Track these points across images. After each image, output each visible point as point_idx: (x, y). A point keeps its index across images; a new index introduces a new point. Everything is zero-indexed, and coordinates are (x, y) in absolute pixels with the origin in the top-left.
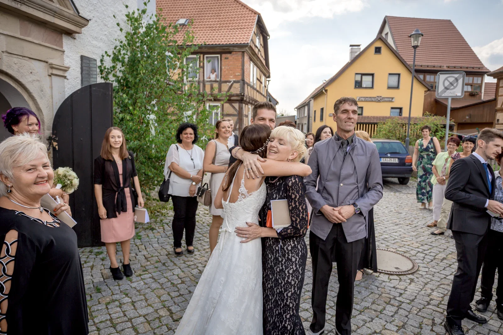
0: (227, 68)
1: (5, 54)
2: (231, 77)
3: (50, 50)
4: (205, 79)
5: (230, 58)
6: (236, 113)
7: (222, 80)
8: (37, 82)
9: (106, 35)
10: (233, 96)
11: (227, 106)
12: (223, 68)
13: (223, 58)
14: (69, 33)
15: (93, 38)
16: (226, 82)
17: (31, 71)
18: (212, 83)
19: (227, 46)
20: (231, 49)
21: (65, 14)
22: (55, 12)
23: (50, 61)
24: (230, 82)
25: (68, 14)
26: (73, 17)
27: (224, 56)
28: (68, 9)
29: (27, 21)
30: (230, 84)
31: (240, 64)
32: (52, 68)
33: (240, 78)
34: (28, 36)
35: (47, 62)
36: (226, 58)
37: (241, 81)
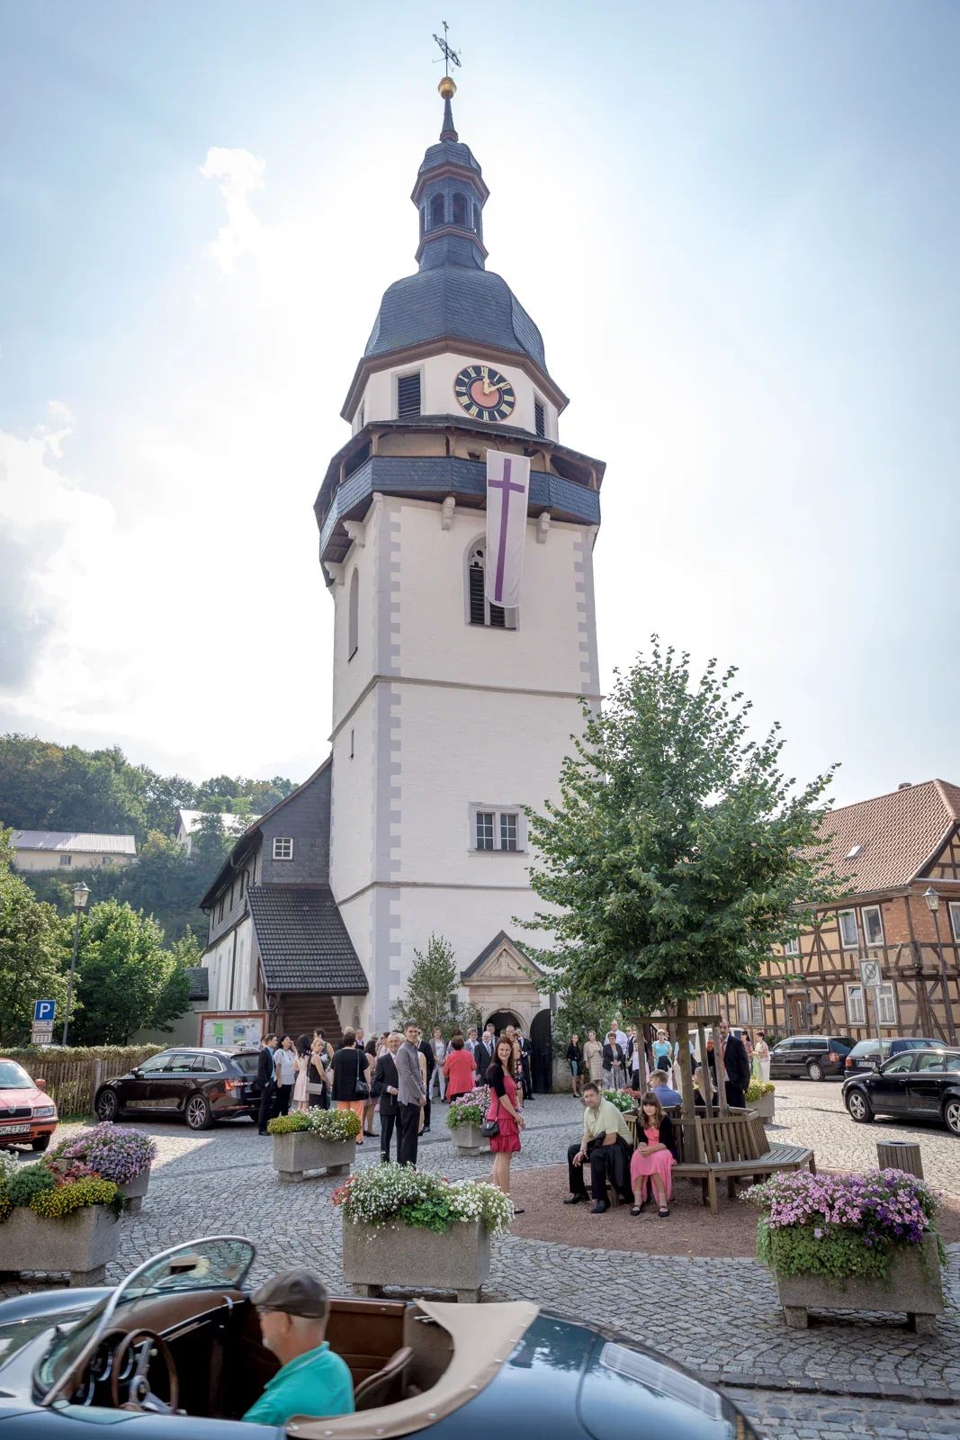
0: (891, 924)
2: (898, 938)
4: (867, 944)
5: (892, 909)
6: (913, 998)
7: (888, 944)
10: (906, 969)
11: (901, 985)
12: (885, 924)
13: (883, 911)
16: (892, 947)
18: (876, 950)
19: (884, 891)
20: (890, 895)
24: (896, 946)
27: (883, 905)
30: (897, 950)
31: (905, 917)
33: (908, 940)
36: (887, 910)
37: (911, 945)
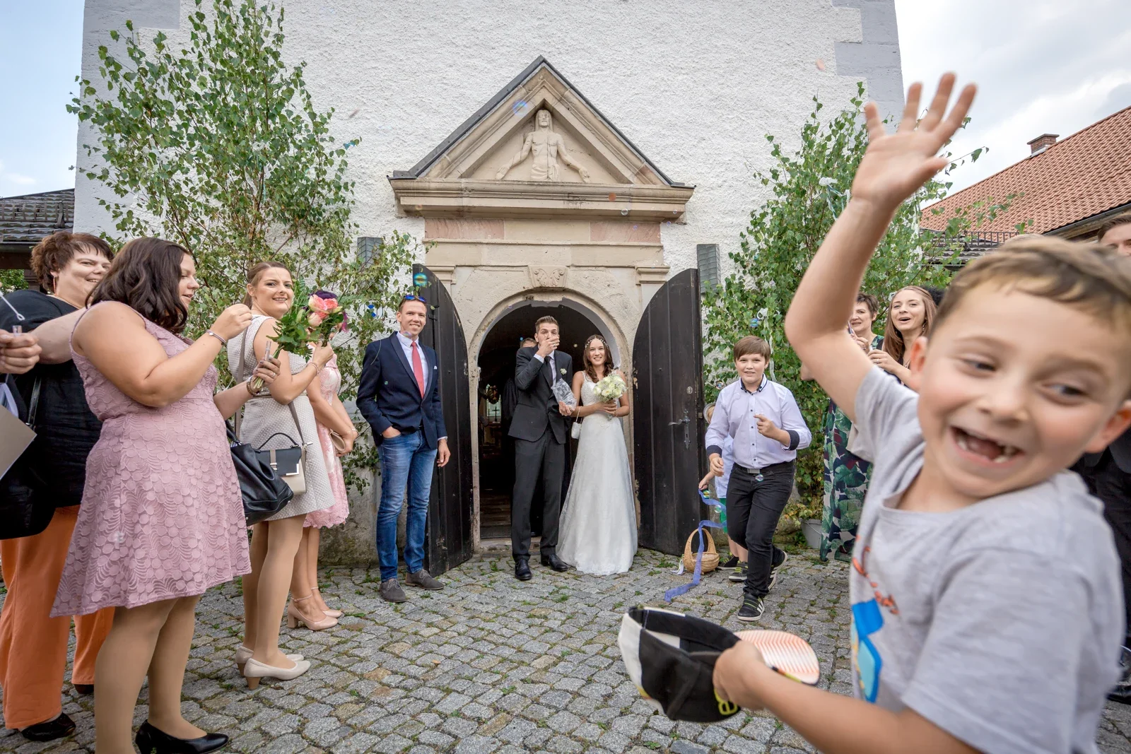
1: (572, 268)
3: (638, 250)
8: (619, 297)
9: (754, 201)
14: (673, 218)
15: (723, 214)
17: (608, 283)
21: (647, 192)
22: (630, 195)
23: (638, 265)
25: (651, 191)
26: (662, 191)
28: (654, 184)
29: (601, 221)
32: (640, 273)
34: (604, 238)
35: (634, 267)
